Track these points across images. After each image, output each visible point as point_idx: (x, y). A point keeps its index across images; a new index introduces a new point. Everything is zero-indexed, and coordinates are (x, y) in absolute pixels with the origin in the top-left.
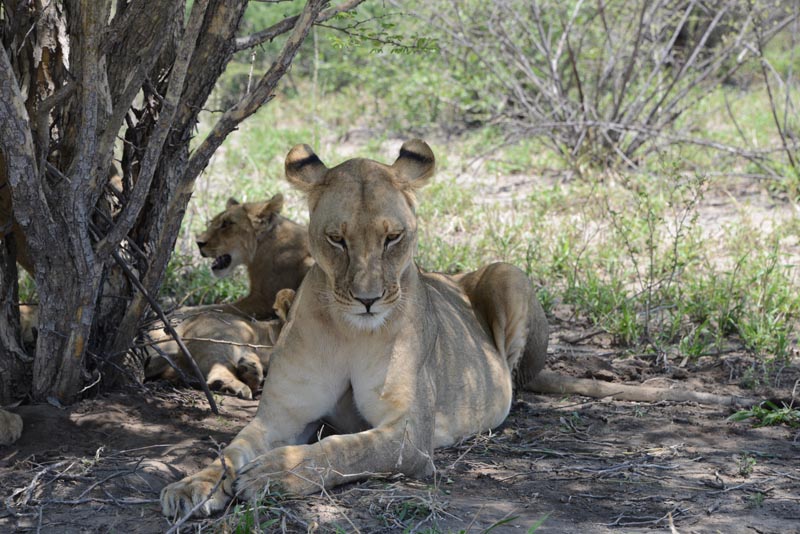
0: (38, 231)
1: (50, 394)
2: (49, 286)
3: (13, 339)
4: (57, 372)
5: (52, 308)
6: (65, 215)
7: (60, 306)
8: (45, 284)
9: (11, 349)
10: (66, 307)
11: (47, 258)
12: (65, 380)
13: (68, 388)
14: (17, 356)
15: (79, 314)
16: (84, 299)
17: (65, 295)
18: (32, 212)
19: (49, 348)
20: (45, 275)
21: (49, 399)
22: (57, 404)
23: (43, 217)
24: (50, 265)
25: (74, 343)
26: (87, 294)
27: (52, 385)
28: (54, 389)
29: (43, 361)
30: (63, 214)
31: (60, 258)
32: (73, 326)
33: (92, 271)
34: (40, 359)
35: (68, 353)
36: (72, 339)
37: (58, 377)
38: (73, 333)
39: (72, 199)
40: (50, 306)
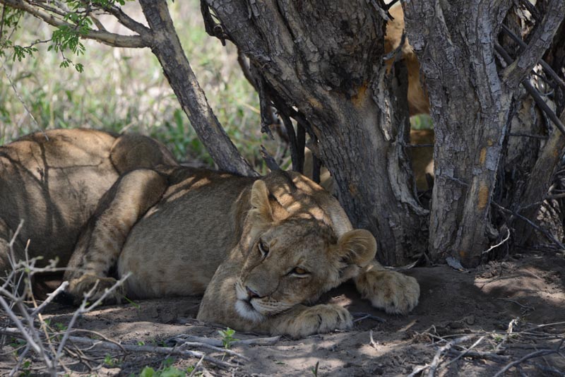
0: (434, 55)
1: (450, 254)
2: (446, 123)
3: (404, 188)
4: (458, 228)
5: (450, 150)
6: (466, 35)
7: (460, 147)
8: (442, 121)
9: (403, 200)
10: (466, 149)
11: (445, 89)
12: (467, 237)
13: (471, 247)
14: (410, 208)
15: (483, 156)
16: (488, 138)
17: (465, 134)
18: (427, 32)
19: (447, 199)
20: (442, 109)
21: (448, 259)
22: (458, 265)
23: (440, 39)
24: (447, 97)
25: (477, 193)
26: (492, 132)
27: (452, 243)
28: (455, 247)
29: (441, 215)
30: (463, 34)
31: (460, 88)
32: (475, 171)
33: (497, 104)
34: (437, 211)
35: (470, 204)
36: (474, 187)
37: (459, 233)
38: (475, 180)
39: (475, 16)
40: (447, 147)
